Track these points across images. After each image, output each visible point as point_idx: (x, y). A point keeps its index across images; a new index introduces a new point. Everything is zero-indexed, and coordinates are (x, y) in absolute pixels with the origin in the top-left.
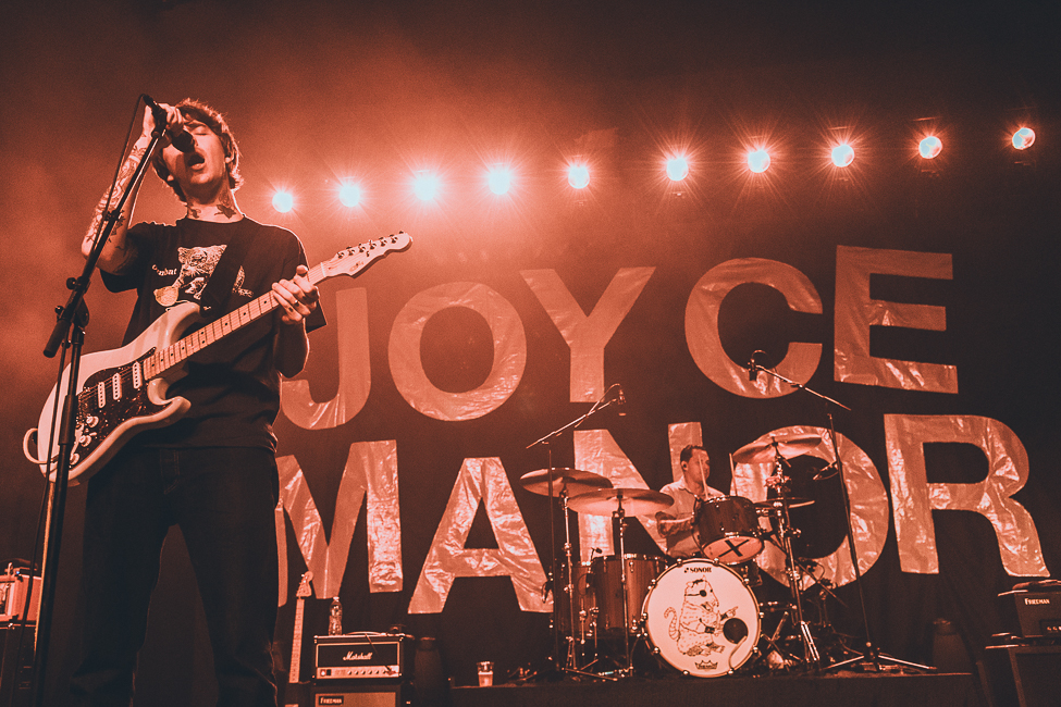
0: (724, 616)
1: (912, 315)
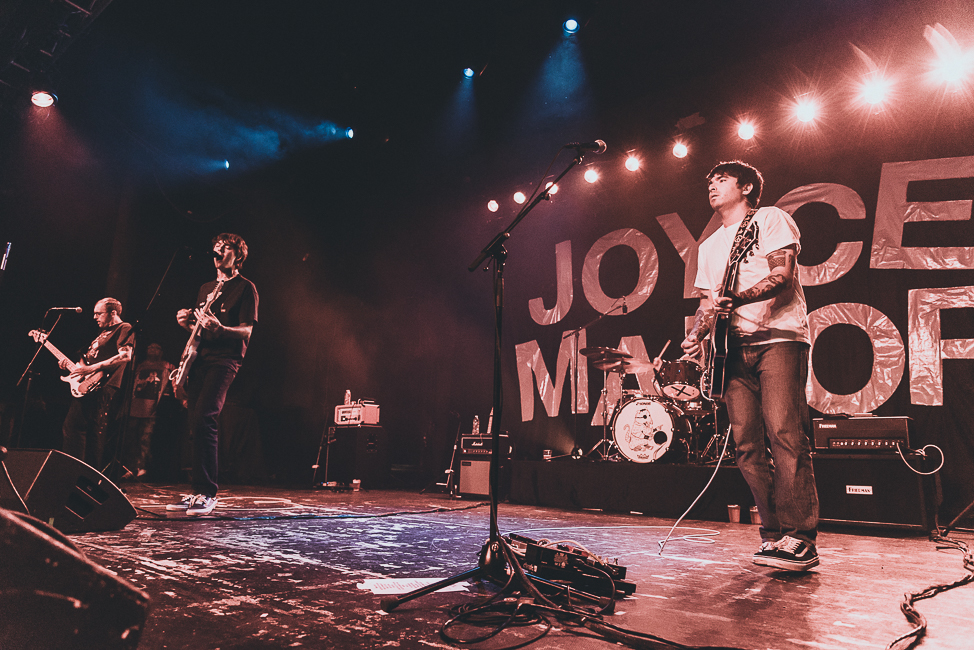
0: (655, 430)
1: (940, 211)
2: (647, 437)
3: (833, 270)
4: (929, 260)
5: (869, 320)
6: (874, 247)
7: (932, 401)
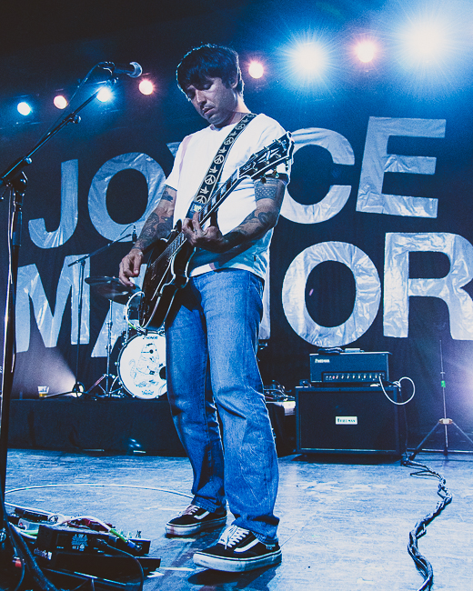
0: (160, 365)
1: (413, 164)
2: (152, 373)
3: (326, 211)
4: (403, 207)
5: (353, 258)
6: (360, 192)
7: (399, 332)
